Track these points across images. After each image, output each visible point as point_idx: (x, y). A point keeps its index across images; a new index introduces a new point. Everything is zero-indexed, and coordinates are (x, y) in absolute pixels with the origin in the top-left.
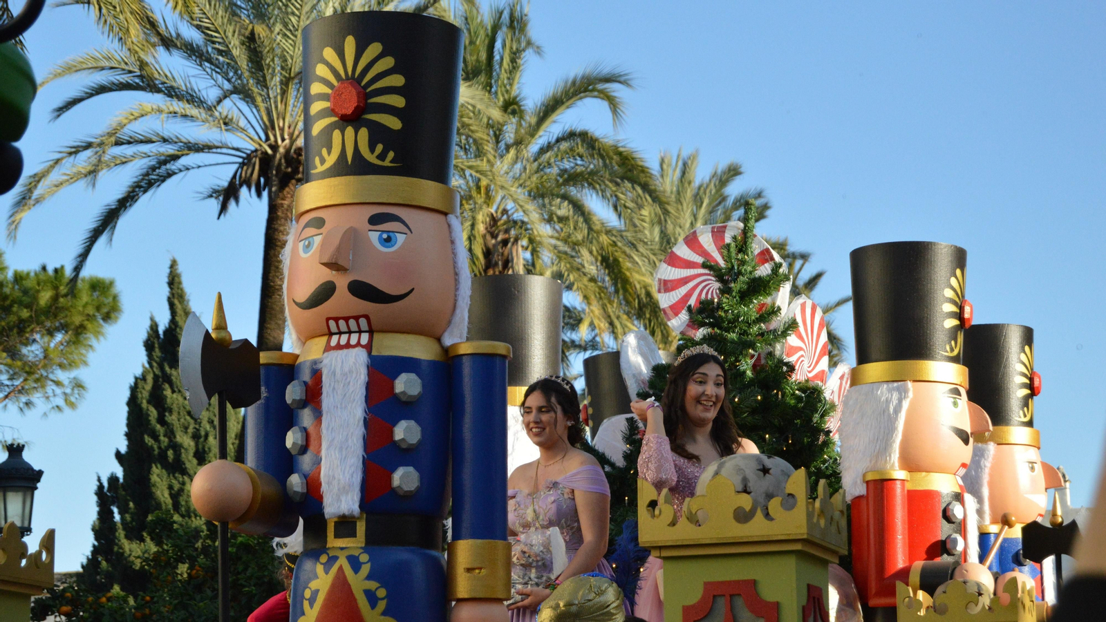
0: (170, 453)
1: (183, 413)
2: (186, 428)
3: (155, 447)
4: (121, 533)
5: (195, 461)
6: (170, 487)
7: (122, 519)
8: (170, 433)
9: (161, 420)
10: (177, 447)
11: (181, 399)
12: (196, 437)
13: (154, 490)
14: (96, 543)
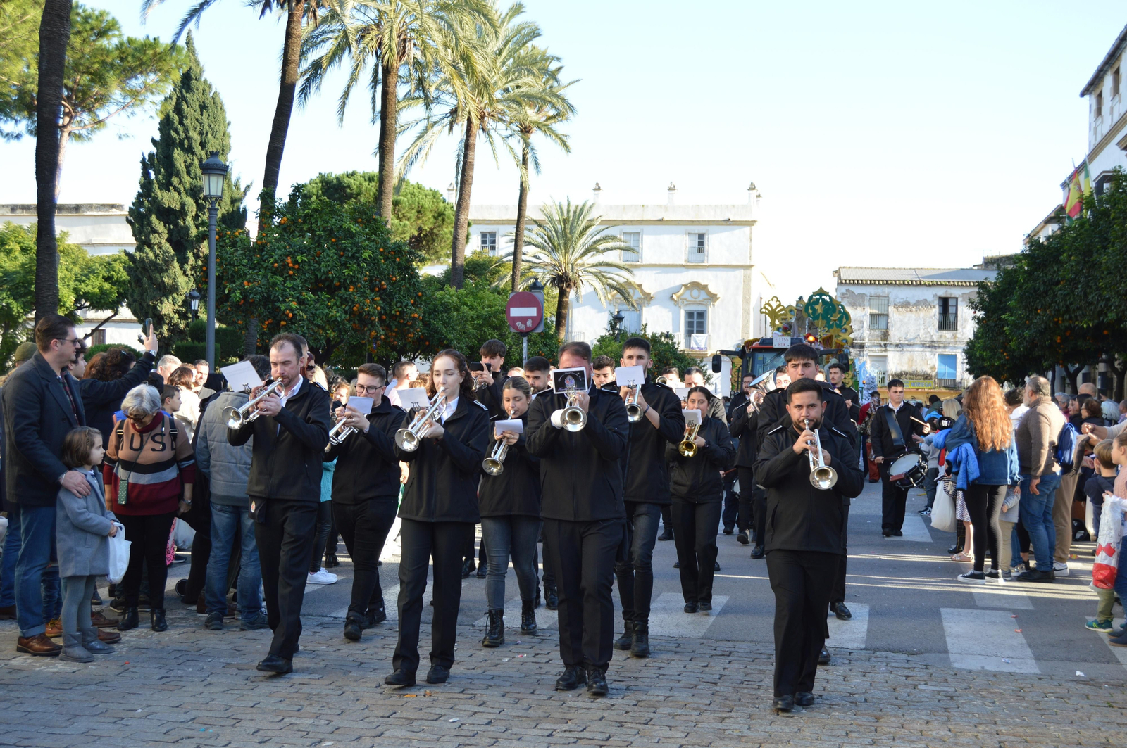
0: (186, 142)
1: (194, 119)
2: (195, 128)
3: (177, 138)
4: (156, 186)
5: (200, 148)
6: (185, 162)
7: (156, 178)
8: (186, 131)
9: (181, 123)
10: (188, 138)
11: (192, 111)
12: (201, 133)
13: (175, 162)
14: (141, 191)
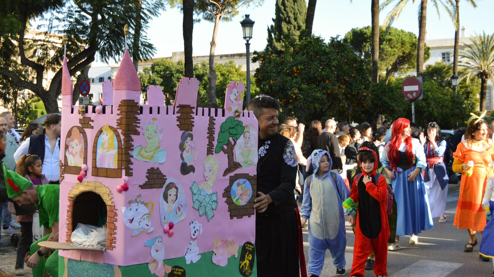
0: (287, 19)
1: (291, 8)
2: (291, 12)
3: (283, 17)
4: (274, 41)
5: (294, 21)
6: (287, 28)
7: (275, 37)
8: (287, 13)
9: (285, 10)
10: (289, 17)
11: (290, 4)
12: (294, 14)
13: (283, 29)
14: (268, 43)
